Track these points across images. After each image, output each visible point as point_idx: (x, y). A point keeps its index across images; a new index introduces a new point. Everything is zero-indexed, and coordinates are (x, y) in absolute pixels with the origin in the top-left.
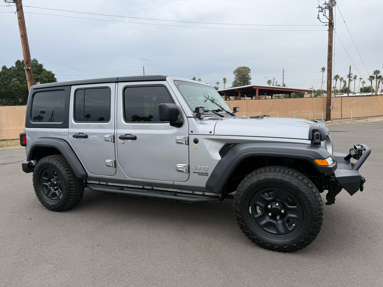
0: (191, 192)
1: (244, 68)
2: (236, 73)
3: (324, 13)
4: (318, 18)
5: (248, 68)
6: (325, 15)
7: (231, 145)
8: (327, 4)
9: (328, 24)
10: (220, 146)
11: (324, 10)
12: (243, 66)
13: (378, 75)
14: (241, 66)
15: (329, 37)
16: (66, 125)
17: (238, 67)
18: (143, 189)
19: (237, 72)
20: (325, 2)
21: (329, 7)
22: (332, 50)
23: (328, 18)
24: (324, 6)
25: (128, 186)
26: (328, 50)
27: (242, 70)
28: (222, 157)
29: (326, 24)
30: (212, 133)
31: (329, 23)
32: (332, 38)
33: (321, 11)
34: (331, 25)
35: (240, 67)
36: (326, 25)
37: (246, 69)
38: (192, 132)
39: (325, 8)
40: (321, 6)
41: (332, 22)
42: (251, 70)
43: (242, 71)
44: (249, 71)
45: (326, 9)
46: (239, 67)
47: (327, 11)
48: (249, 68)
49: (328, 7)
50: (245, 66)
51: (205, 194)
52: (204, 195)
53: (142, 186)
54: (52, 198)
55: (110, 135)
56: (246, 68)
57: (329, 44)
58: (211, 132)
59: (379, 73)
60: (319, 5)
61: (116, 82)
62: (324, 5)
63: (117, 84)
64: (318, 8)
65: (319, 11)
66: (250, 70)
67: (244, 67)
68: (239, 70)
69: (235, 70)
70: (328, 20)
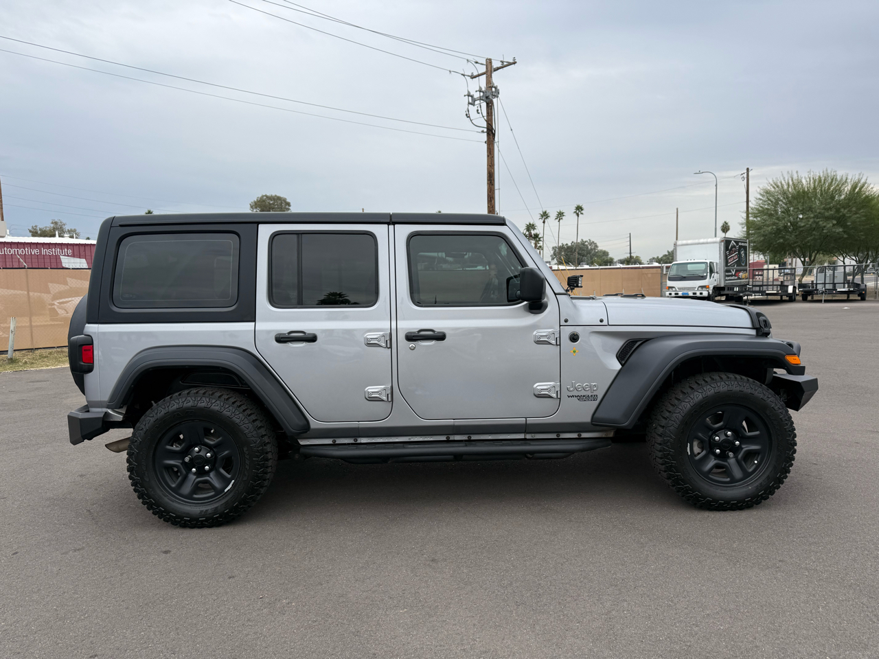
0: (554, 436)
1: (274, 199)
2: (256, 208)
3: (479, 109)
4: (468, 116)
5: (285, 200)
6: (480, 111)
7: (637, 342)
8: (483, 92)
9: (485, 130)
10: (618, 344)
11: (477, 102)
12: (274, 195)
13: (533, 232)
14: (269, 194)
15: (488, 156)
16: (247, 313)
17: (260, 196)
18: (448, 441)
19: (260, 206)
20: (480, 88)
21: (487, 97)
22: (494, 180)
23: (485, 118)
24: (477, 95)
25: (412, 440)
26: (488, 180)
27: (271, 202)
28: (623, 365)
29: (482, 129)
30: (605, 322)
31: (488, 129)
32: (493, 157)
33: (471, 104)
34: (490, 133)
35: (266, 196)
36: (483, 132)
37: (280, 202)
38: (566, 321)
39: (480, 99)
40: (472, 94)
41: (492, 127)
42: (291, 204)
43: (270, 204)
44: (287, 207)
45: (482, 101)
46: (263, 196)
47: (484, 105)
48: (288, 200)
49: (484, 98)
50: (278, 195)
51: (582, 436)
52: (579, 439)
53: (446, 436)
54: (195, 496)
55: (381, 333)
56: (279, 198)
57: (488, 169)
58: (601, 321)
59: (534, 229)
60: (469, 92)
61: (388, 224)
62: (478, 92)
63: (391, 227)
64: (467, 97)
65: (469, 103)
66: (289, 205)
67: (276, 196)
68: (264, 201)
69: (255, 202)
70: (486, 123)
